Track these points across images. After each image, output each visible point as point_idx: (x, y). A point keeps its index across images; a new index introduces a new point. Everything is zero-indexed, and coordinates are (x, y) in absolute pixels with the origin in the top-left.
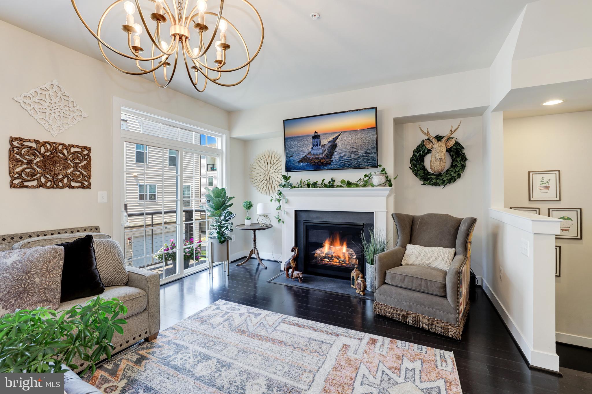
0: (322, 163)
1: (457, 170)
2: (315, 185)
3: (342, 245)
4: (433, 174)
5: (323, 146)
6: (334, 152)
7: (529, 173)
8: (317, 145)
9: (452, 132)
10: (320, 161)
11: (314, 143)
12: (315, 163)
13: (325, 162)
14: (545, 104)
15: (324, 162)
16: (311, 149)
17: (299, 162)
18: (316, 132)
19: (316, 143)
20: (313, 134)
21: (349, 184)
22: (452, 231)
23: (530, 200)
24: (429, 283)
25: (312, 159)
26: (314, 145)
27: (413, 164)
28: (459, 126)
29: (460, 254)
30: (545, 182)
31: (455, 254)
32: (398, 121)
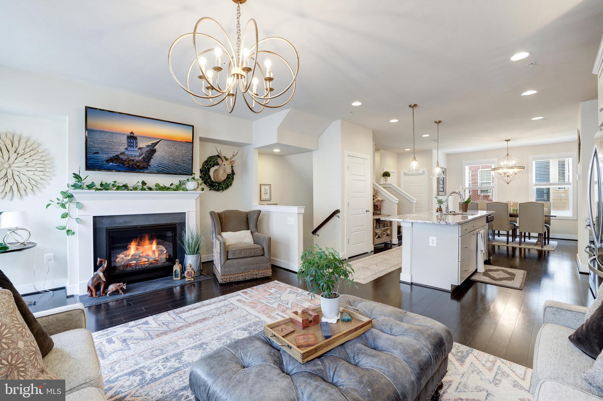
0: (138, 166)
1: (230, 181)
2: (125, 187)
4: (216, 182)
5: (140, 148)
6: (152, 157)
7: (260, 185)
8: (133, 146)
9: (234, 156)
10: (136, 164)
11: (129, 144)
12: (130, 165)
13: (142, 166)
14: (274, 151)
15: (141, 166)
16: (125, 149)
17: (107, 161)
18: (132, 133)
19: (132, 144)
20: (129, 134)
21: (163, 188)
22: (245, 220)
23: (261, 200)
24: (256, 250)
25: (125, 161)
26: (129, 146)
27: (204, 174)
28: (238, 152)
29: (255, 232)
30: (266, 190)
31: (252, 233)
32: (202, 139)
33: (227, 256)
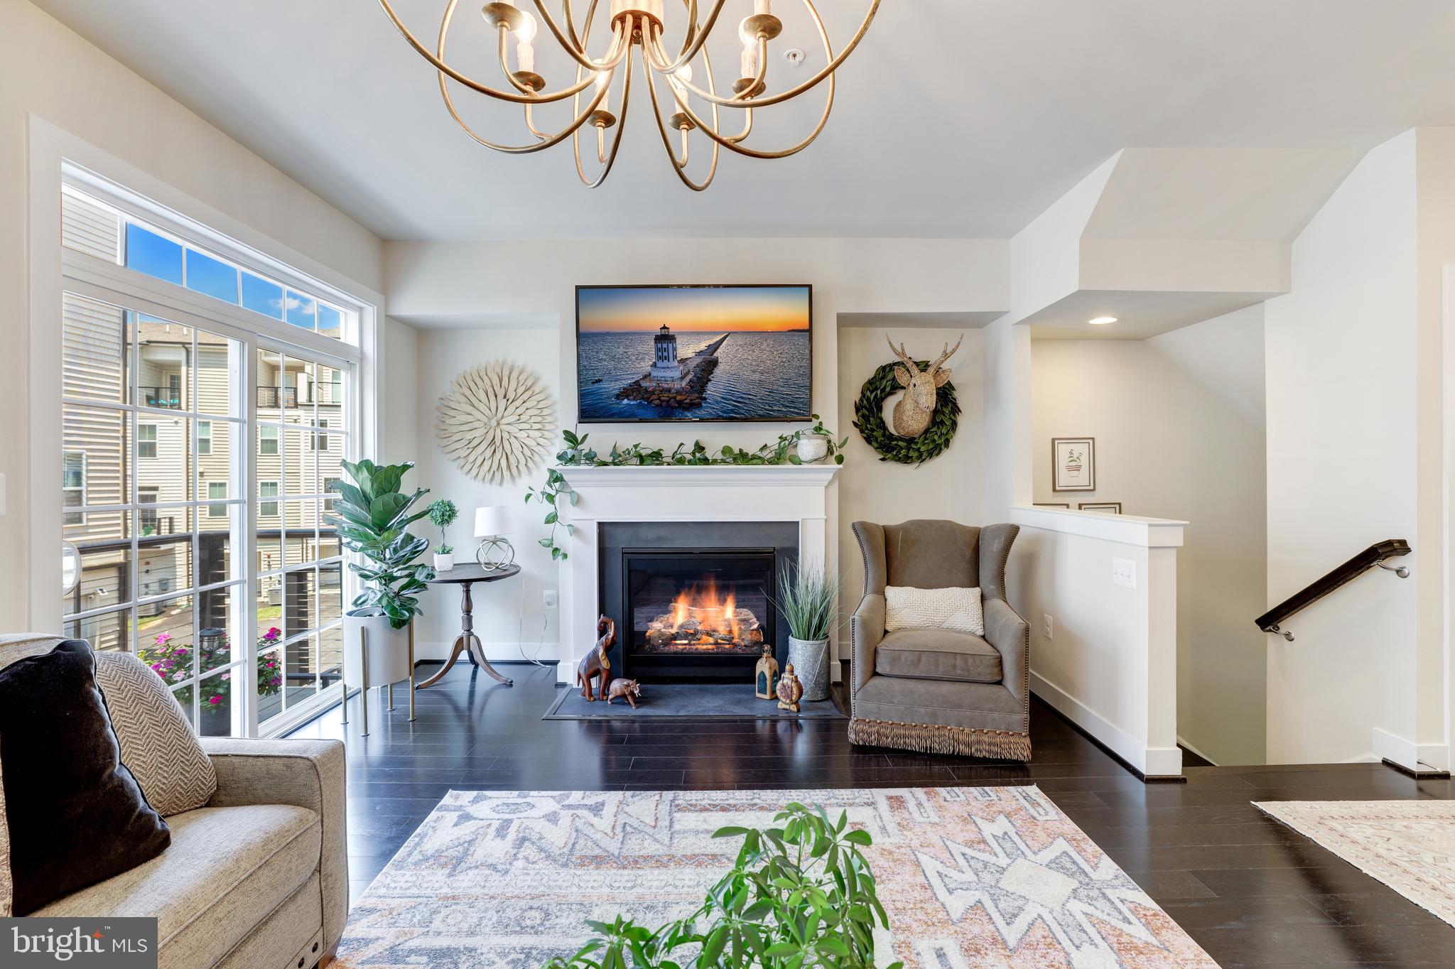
0: (680, 403)
1: (944, 431)
2: (656, 457)
3: (722, 602)
4: (900, 439)
5: (683, 361)
6: (710, 377)
7: (1053, 440)
8: (667, 358)
9: (946, 356)
10: (675, 398)
11: (660, 354)
12: (662, 401)
13: (688, 401)
14: (1092, 322)
15: (685, 401)
16: (652, 366)
17: (618, 397)
18: (664, 327)
19: (665, 354)
20: (658, 332)
21: (743, 458)
22: (968, 553)
23: (1054, 490)
24: (970, 661)
25: (653, 392)
26: (660, 358)
27: (863, 416)
28: (959, 344)
29: (994, 597)
30: (1075, 457)
31: (983, 599)
32: (845, 322)
33: (875, 666)
